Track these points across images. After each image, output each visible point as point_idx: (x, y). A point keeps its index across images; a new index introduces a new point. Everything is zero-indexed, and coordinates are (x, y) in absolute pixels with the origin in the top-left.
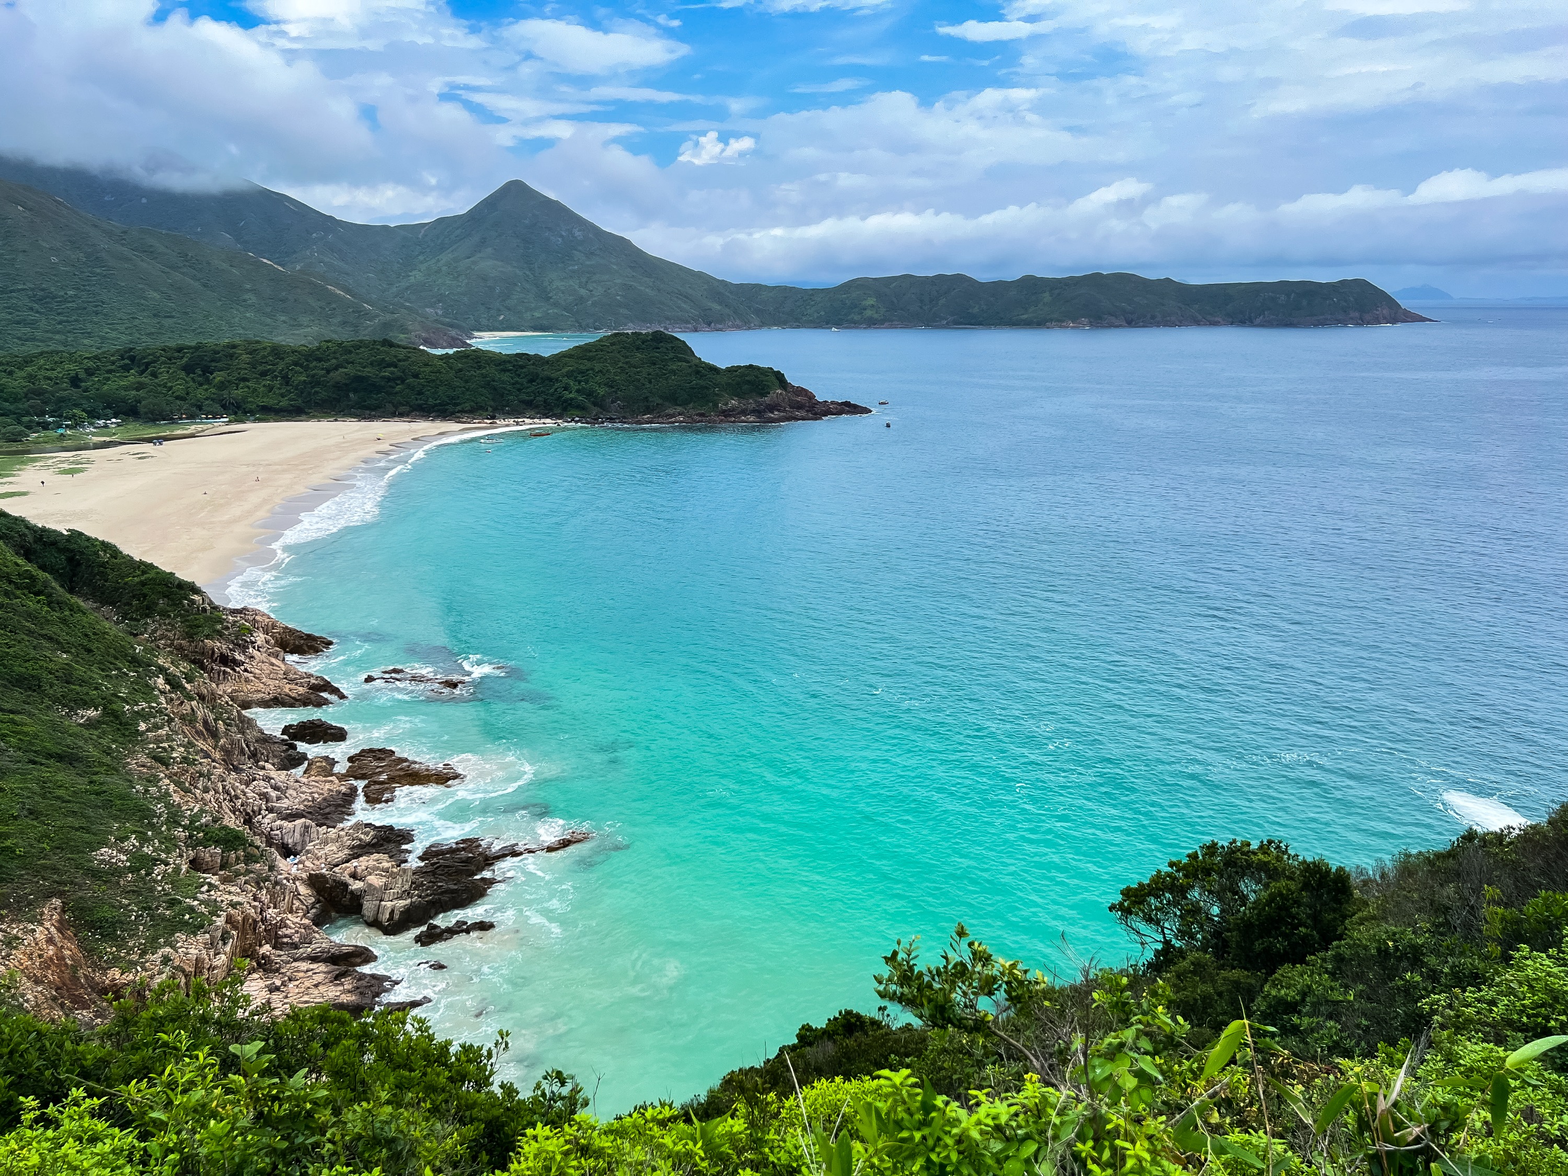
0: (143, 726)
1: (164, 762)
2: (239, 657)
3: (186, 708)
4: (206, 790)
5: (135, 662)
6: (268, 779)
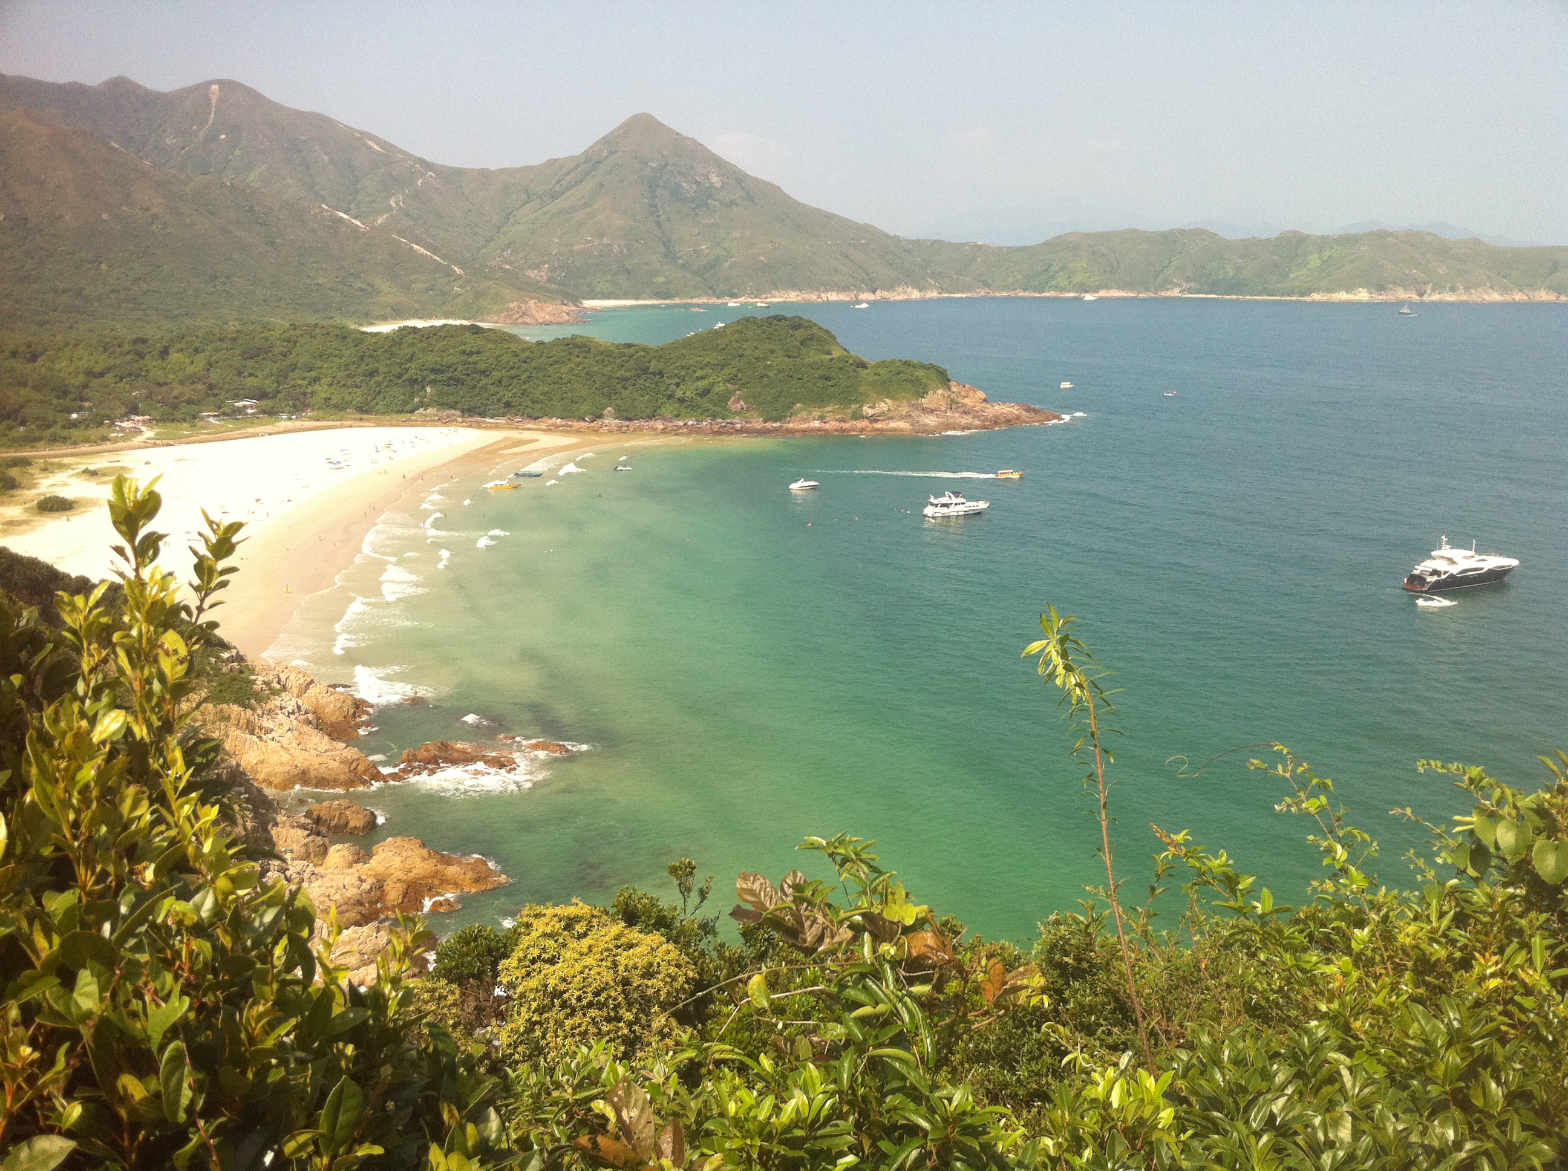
2: (266, 724)
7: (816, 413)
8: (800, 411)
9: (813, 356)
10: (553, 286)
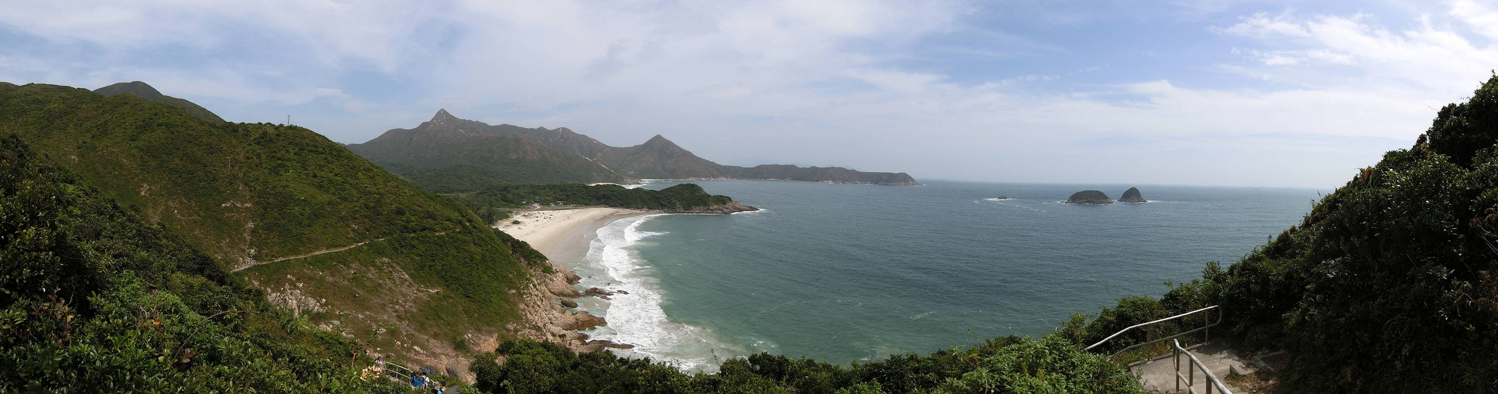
0: (525, 296)
1: (528, 306)
2: (555, 279)
3: (536, 293)
4: (536, 315)
5: (527, 279)
6: (553, 314)
7: (698, 208)
8: (694, 208)
9: (697, 194)
10: (634, 176)
